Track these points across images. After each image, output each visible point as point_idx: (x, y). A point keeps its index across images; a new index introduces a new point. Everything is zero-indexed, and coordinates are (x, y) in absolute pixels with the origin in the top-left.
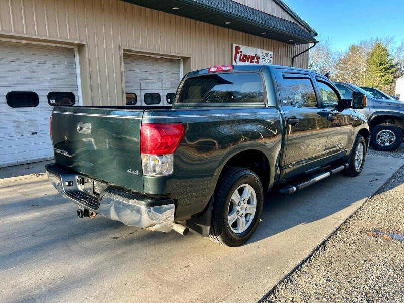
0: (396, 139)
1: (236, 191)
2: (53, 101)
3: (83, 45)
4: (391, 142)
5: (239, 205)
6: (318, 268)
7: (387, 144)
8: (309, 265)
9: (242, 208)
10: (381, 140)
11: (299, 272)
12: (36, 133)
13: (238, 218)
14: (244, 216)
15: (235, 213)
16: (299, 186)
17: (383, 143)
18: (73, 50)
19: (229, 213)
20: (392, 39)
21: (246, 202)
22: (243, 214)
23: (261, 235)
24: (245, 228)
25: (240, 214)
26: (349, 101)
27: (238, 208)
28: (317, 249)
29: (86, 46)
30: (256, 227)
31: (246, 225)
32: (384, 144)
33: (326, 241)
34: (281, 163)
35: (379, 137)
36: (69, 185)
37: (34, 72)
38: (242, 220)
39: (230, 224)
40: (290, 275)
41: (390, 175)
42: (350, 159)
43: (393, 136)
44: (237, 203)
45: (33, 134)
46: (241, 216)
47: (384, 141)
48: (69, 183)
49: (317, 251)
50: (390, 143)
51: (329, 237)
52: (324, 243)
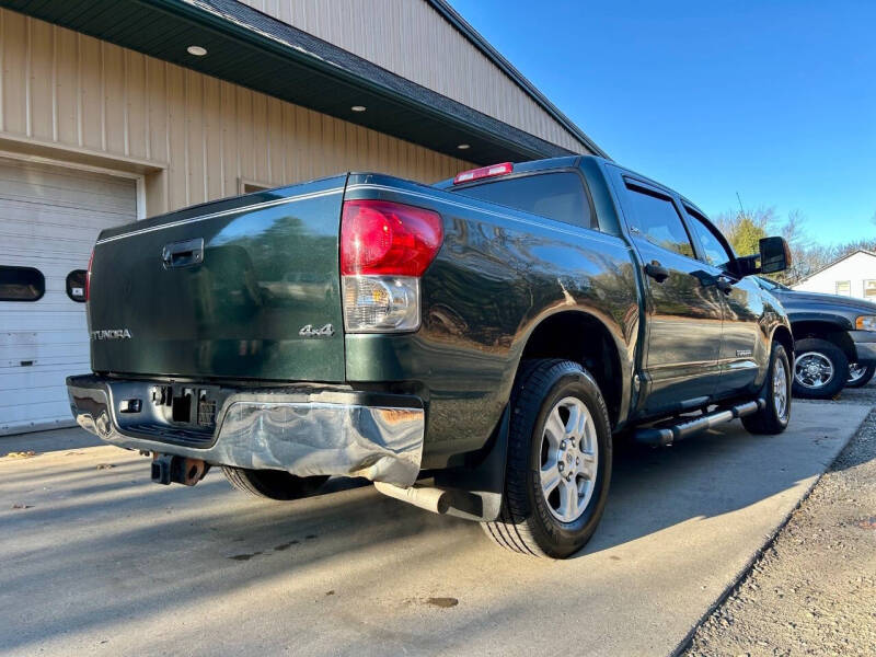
0: (835, 372)
1: (556, 411)
2: (78, 291)
3: (158, 172)
4: (825, 377)
5: (562, 449)
6: (780, 592)
7: (818, 384)
8: (754, 587)
9: (569, 458)
10: (804, 374)
11: (738, 601)
12: (29, 363)
13: (561, 482)
14: (573, 478)
15: (555, 467)
16: (679, 427)
17: (809, 380)
18: (133, 184)
19: (543, 465)
20: (770, 212)
21: (576, 442)
22: (571, 473)
23: (612, 536)
24: (579, 511)
25: (566, 473)
26: (752, 259)
27: (560, 455)
28: (760, 556)
29: (165, 173)
30: (601, 514)
31: (579, 504)
32: (812, 384)
33: (772, 541)
34: (641, 364)
35: (799, 368)
36: (131, 410)
37: (39, 224)
38: (571, 490)
39: (546, 494)
40: (718, 608)
41: (851, 430)
42: (765, 390)
43: (828, 365)
44: (559, 439)
45: (24, 364)
46: (569, 480)
47: (811, 376)
48: (132, 403)
49: (760, 560)
50: (823, 381)
51: (777, 535)
52: (769, 545)
